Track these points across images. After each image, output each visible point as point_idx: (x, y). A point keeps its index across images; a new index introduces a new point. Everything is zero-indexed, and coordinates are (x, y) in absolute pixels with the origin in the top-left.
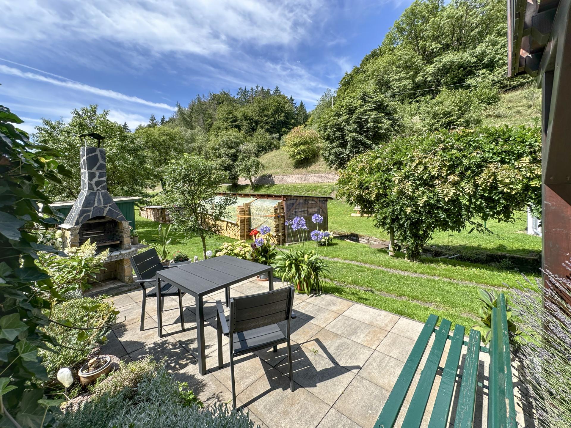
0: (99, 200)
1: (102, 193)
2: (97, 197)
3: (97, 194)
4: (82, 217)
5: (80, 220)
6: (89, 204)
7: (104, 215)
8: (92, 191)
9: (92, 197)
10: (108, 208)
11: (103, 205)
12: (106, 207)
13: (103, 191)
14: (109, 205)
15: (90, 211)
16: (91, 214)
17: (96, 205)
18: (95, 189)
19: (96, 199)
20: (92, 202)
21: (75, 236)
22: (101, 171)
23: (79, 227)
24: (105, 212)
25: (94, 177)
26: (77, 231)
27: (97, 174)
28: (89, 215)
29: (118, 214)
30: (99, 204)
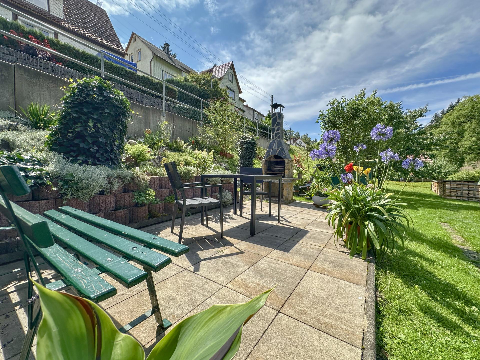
0: (276, 145)
1: (278, 141)
2: (275, 143)
3: (275, 141)
5: (266, 156)
6: (271, 147)
7: (277, 154)
8: (273, 140)
9: (273, 143)
10: (280, 150)
12: (278, 149)
13: (278, 139)
14: (280, 148)
15: (271, 152)
17: (274, 148)
18: (275, 138)
19: (275, 145)
22: (278, 127)
23: (265, 160)
24: (277, 152)
25: (275, 131)
26: (264, 162)
27: (276, 129)
28: (270, 154)
29: (283, 154)
30: (276, 147)
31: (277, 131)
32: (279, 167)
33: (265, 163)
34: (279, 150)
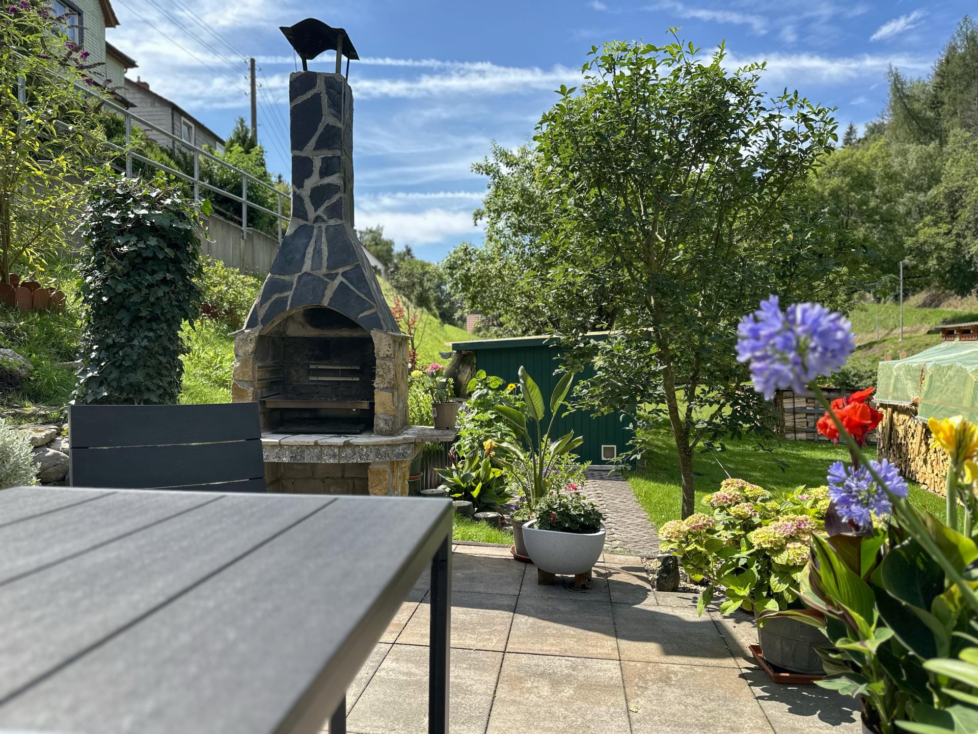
0: (318, 252)
1: (327, 228)
2: (312, 243)
3: (315, 231)
4: (267, 305)
5: (262, 313)
6: (289, 262)
7: (325, 303)
8: (302, 222)
9: (301, 242)
10: (340, 279)
11: (324, 270)
12: (333, 277)
13: (332, 222)
14: (341, 270)
15: (286, 286)
16: (290, 294)
17: (307, 267)
18: (311, 214)
19: (310, 250)
20: (298, 256)
21: (244, 364)
22: (329, 153)
23: (255, 333)
24: (329, 294)
25: (309, 174)
26: (251, 347)
27: (317, 164)
28: (284, 301)
29: (364, 306)
30: (317, 263)
31: (324, 173)
32: (334, 372)
33: (255, 352)
34: (336, 282)
